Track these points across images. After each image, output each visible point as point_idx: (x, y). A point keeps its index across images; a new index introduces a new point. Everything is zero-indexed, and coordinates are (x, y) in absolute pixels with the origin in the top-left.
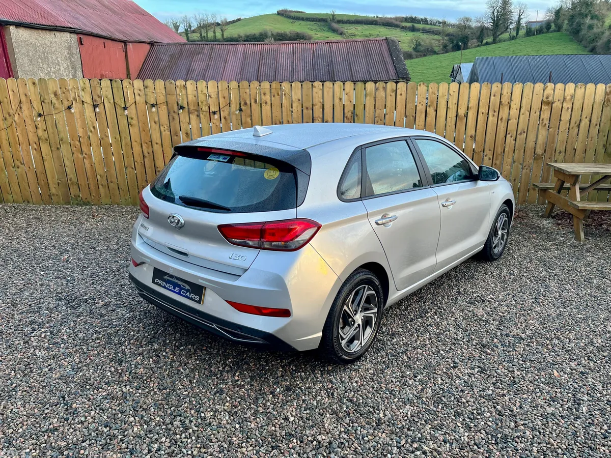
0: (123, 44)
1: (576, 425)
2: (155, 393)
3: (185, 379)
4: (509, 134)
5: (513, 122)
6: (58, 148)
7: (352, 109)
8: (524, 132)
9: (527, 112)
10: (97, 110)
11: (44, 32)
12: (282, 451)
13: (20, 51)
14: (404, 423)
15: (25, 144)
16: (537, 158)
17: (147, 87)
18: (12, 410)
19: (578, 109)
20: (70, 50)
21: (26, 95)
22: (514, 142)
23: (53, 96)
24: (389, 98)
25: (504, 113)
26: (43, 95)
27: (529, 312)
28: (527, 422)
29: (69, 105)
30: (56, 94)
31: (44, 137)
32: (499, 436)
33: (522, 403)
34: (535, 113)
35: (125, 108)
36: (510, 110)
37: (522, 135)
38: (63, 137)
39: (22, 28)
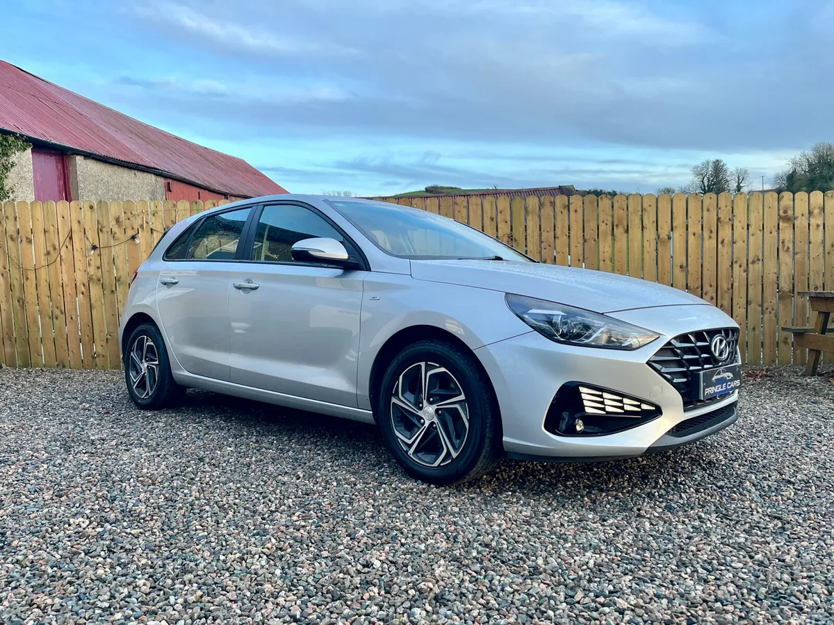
0: (223, 197)
4: (736, 262)
5: (740, 245)
6: (112, 292)
7: (509, 232)
8: (758, 260)
9: (758, 232)
11: (121, 168)
13: (85, 187)
15: (70, 285)
16: (783, 296)
19: (832, 226)
20: (153, 195)
21: (79, 222)
22: (745, 274)
23: (114, 222)
24: (559, 216)
25: (725, 233)
26: (101, 222)
27: (798, 457)
28: (813, 574)
29: (134, 234)
30: (118, 221)
31: (96, 276)
32: (763, 590)
33: (802, 552)
34: (771, 233)
36: (733, 229)
37: (756, 265)
38: (120, 277)
39: (93, 161)
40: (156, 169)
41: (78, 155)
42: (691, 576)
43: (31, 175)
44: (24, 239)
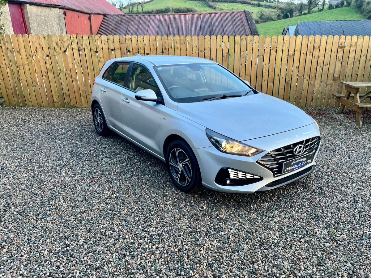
0: (88, 15)
1: (355, 212)
2: (132, 197)
3: (147, 190)
4: (319, 65)
5: (321, 58)
6: (58, 75)
7: (227, 52)
8: (328, 64)
9: (329, 53)
10: (81, 53)
11: (45, 8)
12: (202, 221)
13: (32, 19)
14: (264, 210)
15: (39, 72)
16: (334, 79)
17: (109, 40)
18: (59, 204)
19: (359, 51)
20: (59, 18)
21: (40, 44)
22: (322, 70)
23: (55, 45)
24: (249, 45)
25: (316, 53)
26: (49, 44)
27: (330, 160)
28: (328, 210)
29: (65, 50)
30: (57, 44)
31: (50, 68)
32: (314, 215)
33: (326, 201)
34: (334, 53)
35: (96, 52)
36: (319, 51)
37: (326, 66)
38: (61, 69)
39: (33, 6)
40: (59, 5)
41: (27, 4)
42: (294, 210)
43: (10, 16)
44: (16, 52)
